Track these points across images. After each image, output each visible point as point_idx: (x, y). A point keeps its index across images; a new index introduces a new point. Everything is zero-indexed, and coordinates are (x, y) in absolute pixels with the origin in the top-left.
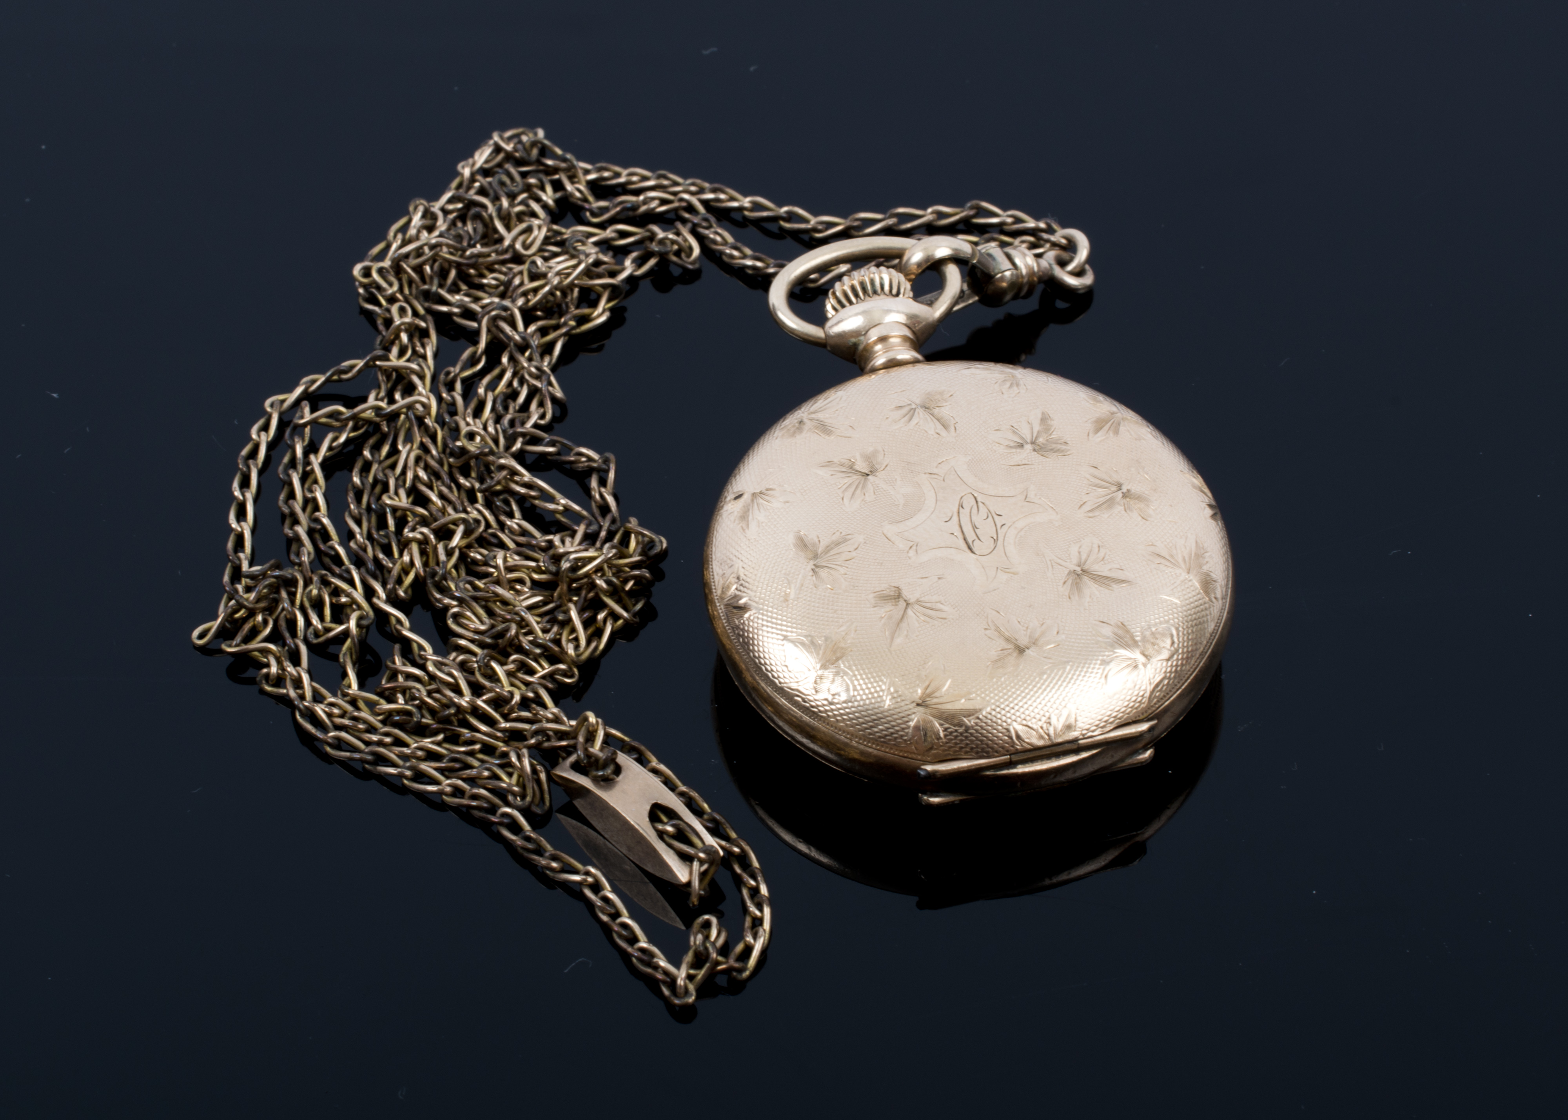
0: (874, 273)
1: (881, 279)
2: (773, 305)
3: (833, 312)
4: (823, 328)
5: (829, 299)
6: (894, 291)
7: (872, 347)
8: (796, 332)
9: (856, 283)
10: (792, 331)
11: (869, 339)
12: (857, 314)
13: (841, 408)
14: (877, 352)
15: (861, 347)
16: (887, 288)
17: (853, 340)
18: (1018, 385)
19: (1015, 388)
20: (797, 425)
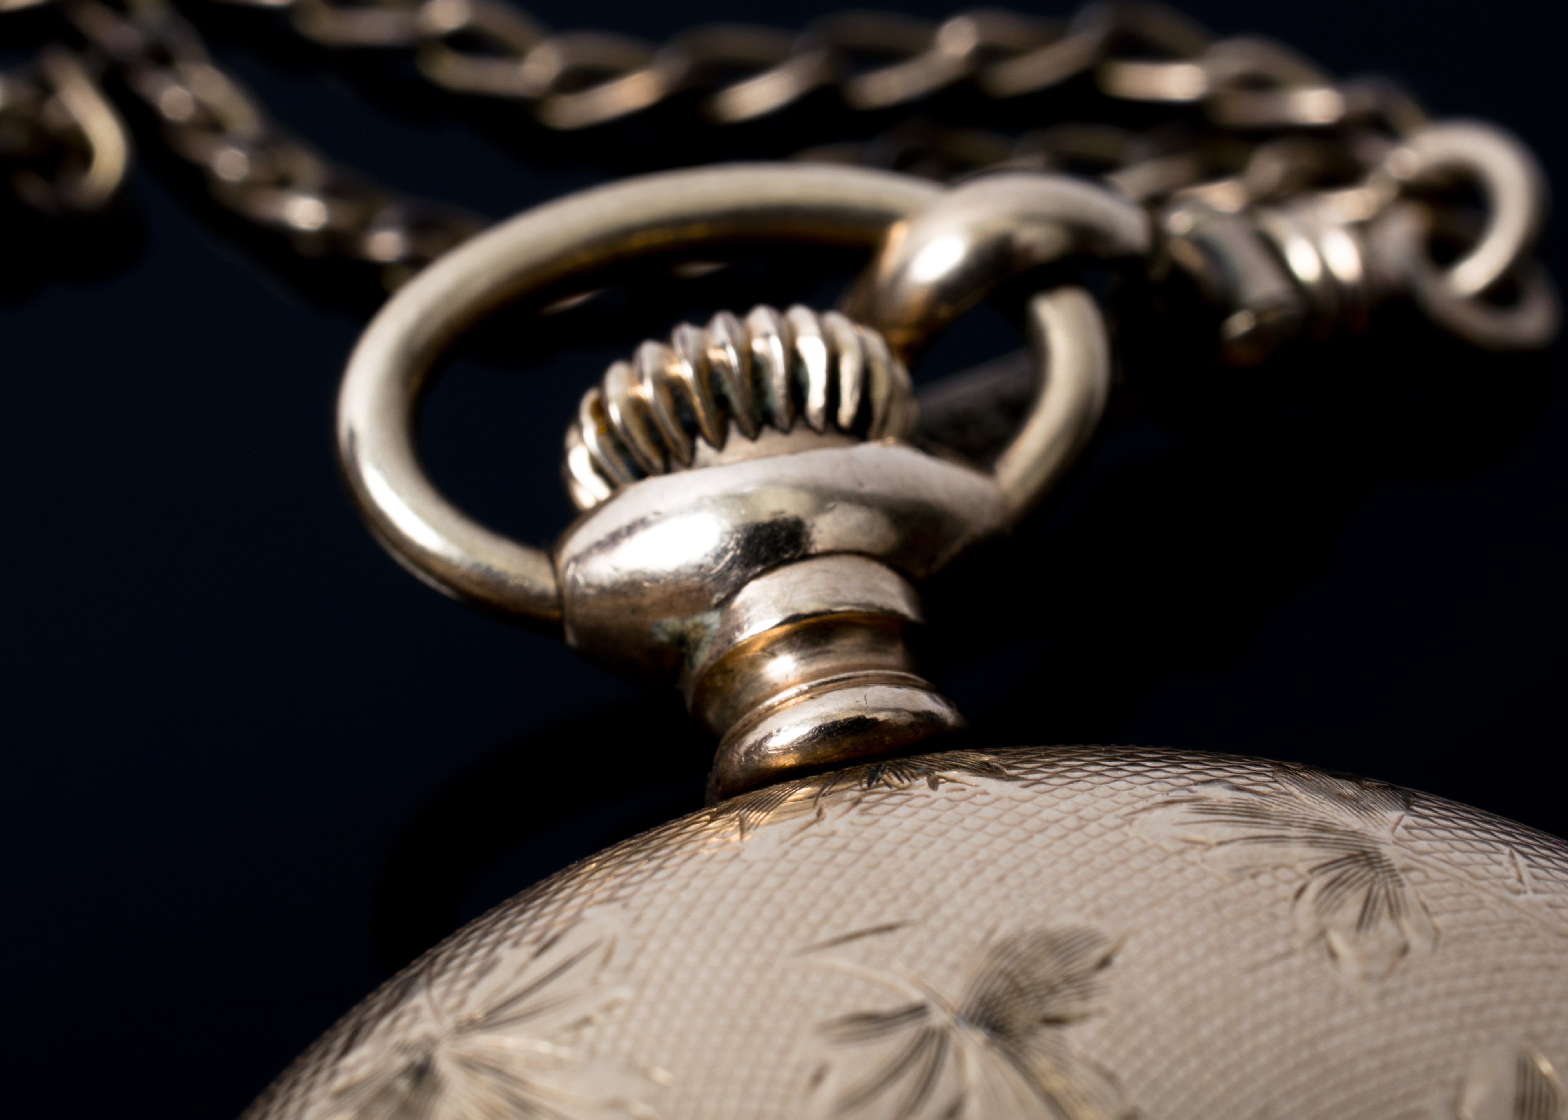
0: (766, 336)
1: (795, 361)
2: (352, 436)
3: (601, 491)
4: (552, 559)
5: (580, 428)
6: (847, 409)
7: (754, 663)
8: (440, 569)
9: (684, 371)
10: (420, 557)
11: (739, 628)
12: (698, 506)
13: (609, 1008)
14: (776, 690)
15: (703, 657)
16: (816, 399)
17: (672, 623)
18: (1395, 910)
19: (1385, 925)
20: (403, 1085)
